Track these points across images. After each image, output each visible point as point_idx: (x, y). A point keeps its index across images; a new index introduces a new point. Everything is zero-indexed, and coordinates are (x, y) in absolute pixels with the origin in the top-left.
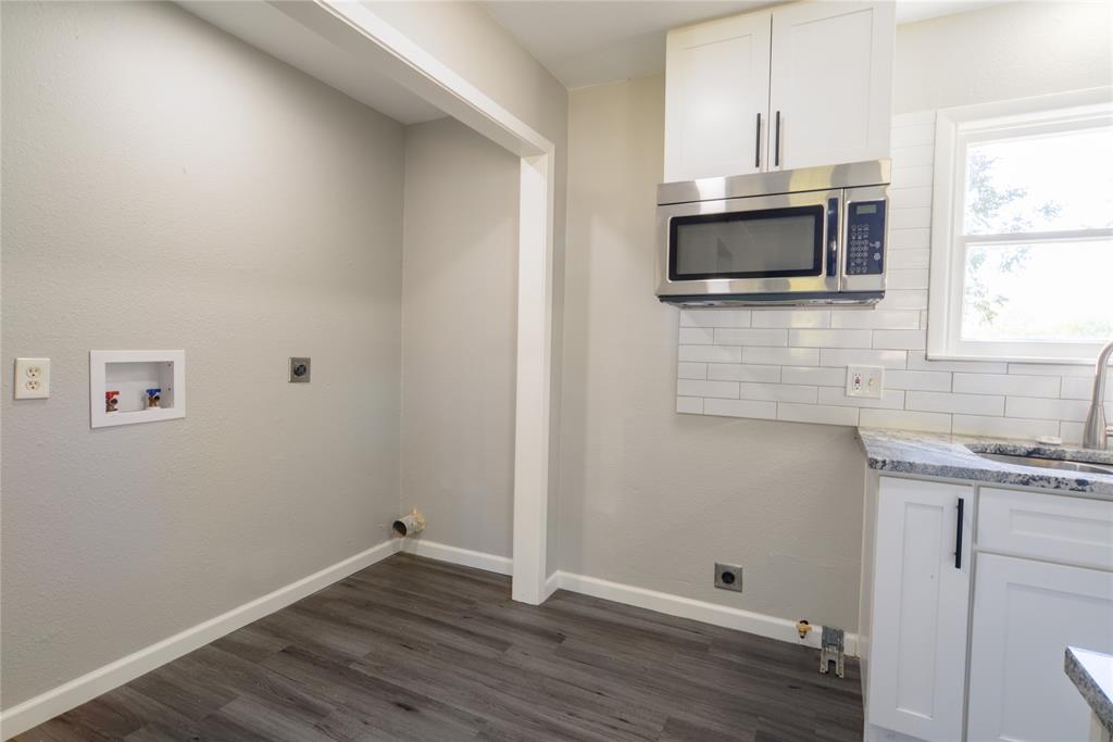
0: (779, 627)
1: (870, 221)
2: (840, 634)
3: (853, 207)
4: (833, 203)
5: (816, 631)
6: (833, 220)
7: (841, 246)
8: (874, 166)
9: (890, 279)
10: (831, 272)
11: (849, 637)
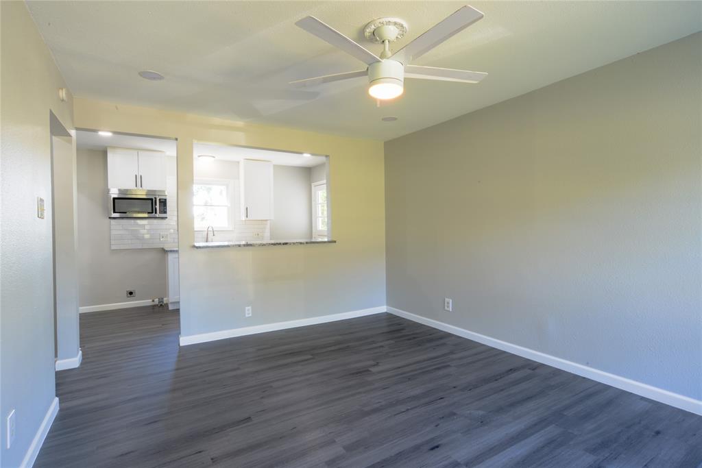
0: (147, 302)
1: (164, 203)
2: (163, 299)
3: (160, 199)
4: (156, 198)
5: (157, 300)
6: (156, 201)
7: (158, 207)
8: (164, 191)
9: (168, 215)
10: (156, 213)
11: (165, 299)
